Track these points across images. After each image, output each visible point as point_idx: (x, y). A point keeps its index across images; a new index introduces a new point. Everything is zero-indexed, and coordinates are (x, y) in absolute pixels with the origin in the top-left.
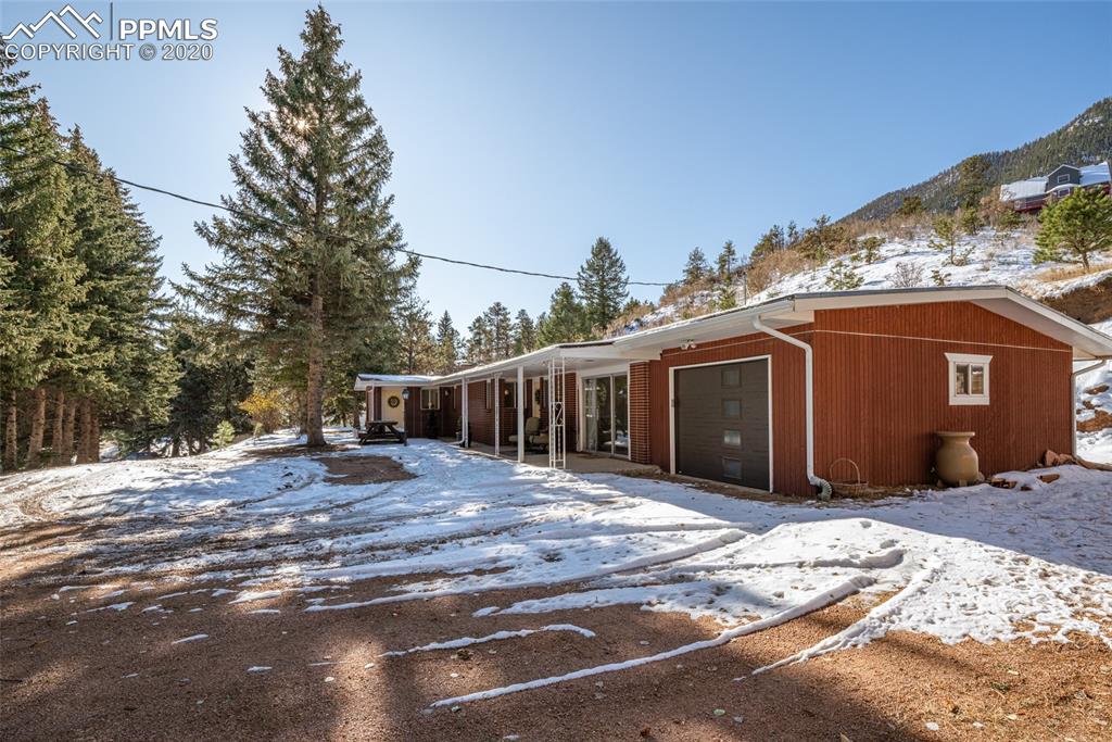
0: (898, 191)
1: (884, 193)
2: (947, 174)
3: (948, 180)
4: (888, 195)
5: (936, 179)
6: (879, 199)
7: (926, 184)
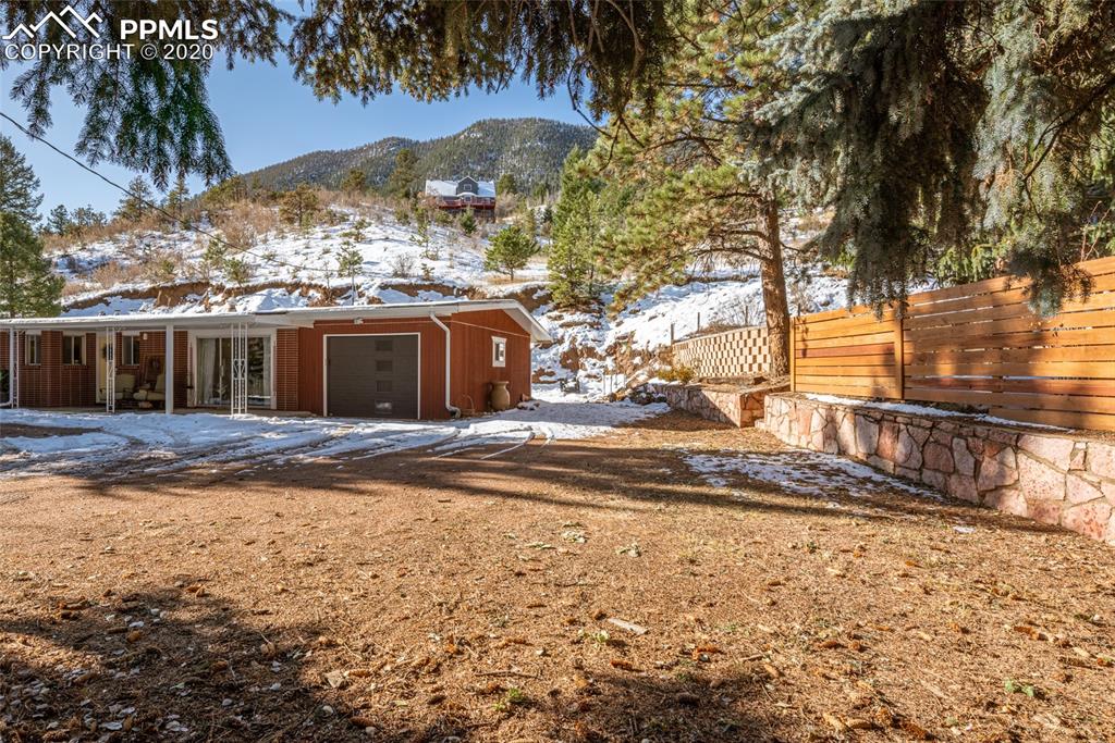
0: (327, 152)
1: (315, 150)
2: (370, 147)
3: (372, 154)
4: (319, 153)
5: (361, 149)
6: (310, 155)
7: (353, 151)
